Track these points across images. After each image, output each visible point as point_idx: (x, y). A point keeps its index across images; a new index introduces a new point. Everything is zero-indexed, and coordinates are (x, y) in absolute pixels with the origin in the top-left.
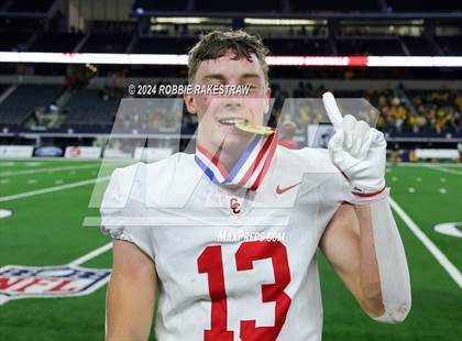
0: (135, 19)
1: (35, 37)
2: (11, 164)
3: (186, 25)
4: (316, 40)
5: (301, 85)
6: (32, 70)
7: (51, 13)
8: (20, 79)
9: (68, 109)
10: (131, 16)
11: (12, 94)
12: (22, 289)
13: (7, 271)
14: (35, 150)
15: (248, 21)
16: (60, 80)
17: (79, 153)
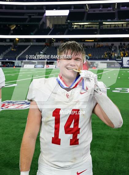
0: (67, 24)
1: (36, 30)
2: (27, 70)
3: (83, 25)
4: (127, 29)
5: (121, 44)
6: (35, 41)
7: (41, 23)
8: (32, 44)
9: (46, 53)
10: (66, 23)
11: (29, 48)
12: (7, 107)
13: (6, 102)
14: (35, 66)
15: (104, 23)
16: (44, 44)
17: (48, 67)
